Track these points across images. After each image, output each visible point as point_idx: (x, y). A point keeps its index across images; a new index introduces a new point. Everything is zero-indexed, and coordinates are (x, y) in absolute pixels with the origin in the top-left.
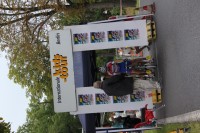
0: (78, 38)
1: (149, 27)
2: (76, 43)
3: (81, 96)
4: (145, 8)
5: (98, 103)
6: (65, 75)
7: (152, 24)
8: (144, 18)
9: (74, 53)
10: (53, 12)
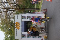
0: (23, 17)
1: (45, 16)
2: (23, 19)
3: (23, 35)
4: (44, 10)
5: (28, 37)
6: (19, 28)
7: (46, 15)
8: (43, 13)
9: (22, 22)
10: (15, 10)
